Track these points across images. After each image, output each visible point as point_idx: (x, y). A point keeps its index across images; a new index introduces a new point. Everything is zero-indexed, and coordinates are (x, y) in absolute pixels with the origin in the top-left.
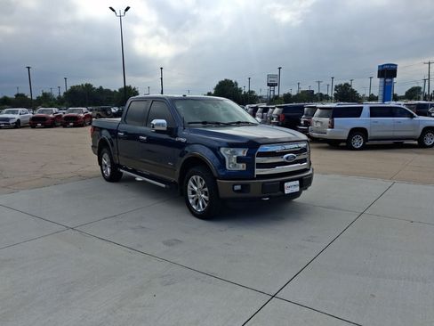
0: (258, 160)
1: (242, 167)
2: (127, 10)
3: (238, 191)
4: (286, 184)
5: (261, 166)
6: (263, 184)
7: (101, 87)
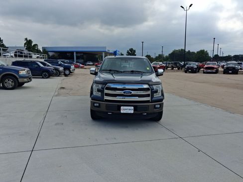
0: (106, 91)
1: (99, 94)
2: (190, 6)
3: (97, 106)
4: (122, 107)
5: (107, 95)
6: (106, 104)
7: (189, 51)
